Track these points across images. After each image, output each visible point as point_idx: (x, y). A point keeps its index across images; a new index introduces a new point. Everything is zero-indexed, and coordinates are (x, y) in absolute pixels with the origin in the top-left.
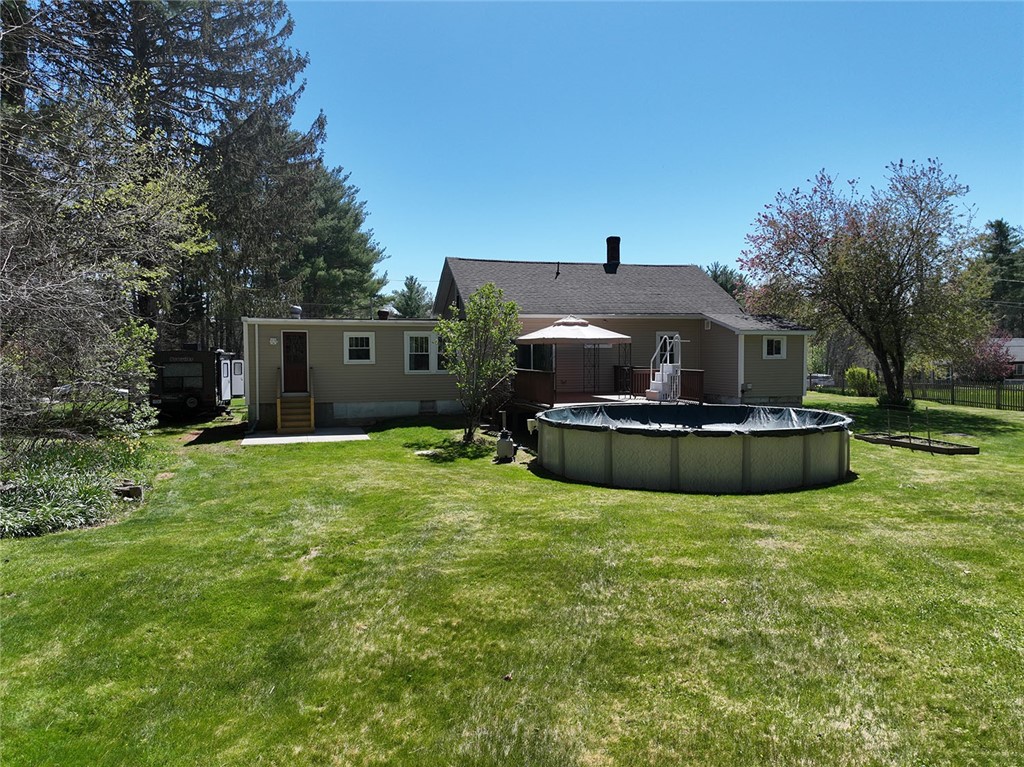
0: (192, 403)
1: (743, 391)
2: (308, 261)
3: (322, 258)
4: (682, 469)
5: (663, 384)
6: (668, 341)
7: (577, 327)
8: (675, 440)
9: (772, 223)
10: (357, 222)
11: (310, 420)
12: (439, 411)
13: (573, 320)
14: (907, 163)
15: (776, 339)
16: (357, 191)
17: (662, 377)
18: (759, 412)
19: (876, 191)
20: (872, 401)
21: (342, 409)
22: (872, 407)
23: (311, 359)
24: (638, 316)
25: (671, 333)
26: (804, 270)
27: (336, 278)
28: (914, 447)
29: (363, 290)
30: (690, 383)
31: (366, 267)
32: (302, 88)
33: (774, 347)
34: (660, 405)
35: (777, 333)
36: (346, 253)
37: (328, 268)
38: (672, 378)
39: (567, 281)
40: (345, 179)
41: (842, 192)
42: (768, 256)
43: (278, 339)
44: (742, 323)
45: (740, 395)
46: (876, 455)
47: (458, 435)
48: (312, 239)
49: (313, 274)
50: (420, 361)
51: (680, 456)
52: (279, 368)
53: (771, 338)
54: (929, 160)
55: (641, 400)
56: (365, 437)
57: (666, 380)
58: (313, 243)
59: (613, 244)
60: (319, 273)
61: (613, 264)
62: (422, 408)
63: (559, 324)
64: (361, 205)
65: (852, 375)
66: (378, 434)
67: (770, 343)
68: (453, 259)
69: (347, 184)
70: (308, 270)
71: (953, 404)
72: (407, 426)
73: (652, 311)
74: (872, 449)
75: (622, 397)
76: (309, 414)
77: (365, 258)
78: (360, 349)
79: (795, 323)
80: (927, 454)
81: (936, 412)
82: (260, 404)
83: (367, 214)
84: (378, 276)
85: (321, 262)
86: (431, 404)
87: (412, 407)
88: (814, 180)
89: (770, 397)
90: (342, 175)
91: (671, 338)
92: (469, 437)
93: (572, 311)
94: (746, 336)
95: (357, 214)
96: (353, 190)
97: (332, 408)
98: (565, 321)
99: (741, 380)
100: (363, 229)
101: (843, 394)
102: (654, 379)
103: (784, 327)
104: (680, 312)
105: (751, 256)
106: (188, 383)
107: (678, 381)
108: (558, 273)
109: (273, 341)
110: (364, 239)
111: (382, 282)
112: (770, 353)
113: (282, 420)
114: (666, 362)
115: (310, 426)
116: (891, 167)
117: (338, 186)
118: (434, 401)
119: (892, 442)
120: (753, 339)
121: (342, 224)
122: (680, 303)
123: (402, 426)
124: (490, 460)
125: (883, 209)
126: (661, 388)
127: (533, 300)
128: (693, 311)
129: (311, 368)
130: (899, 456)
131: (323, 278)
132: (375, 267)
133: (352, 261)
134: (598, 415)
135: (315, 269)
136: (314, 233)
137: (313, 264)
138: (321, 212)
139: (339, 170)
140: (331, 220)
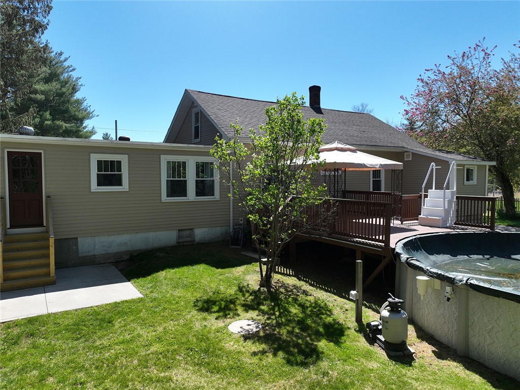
3: (48, 113)
10: (74, 90)
12: (198, 239)
16: (74, 70)
21: (89, 245)
24: (364, 147)
31: (81, 120)
36: (67, 111)
37: (53, 120)
40: (66, 60)
48: (40, 97)
49: (42, 122)
58: (41, 100)
59: (315, 92)
60: (46, 122)
62: (179, 237)
64: (77, 79)
69: (66, 64)
70: (37, 120)
77: (80, 116)
78: (110, 174)
83: (82, 85)
84: (89, 128)
85: (47, 115)
86: (188, 232)
87: (168, 237)
90: (62, 58)
95: (74, 85)
96: (71, 69)
97: (76, 244)
100: (78, 96)
110: (79, 102)
111: (92, 132)
115: (48, 274)
117: (60, 64)
118: (192, 229)
121: (64, 90)
129: (47, 197)
131: (50, 126)
132: (86, 123)
133: (71, 116)
135: (43, 119)
136: (42, 93)
137: (41, 116)
138: (47, 80)
139: (61, 54)
140: (54, 86)
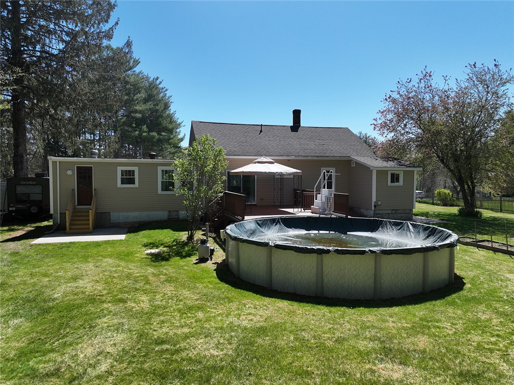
0: (34, 210)
1: (375, 206)
2: (138, 127)
3: (145, 126)
4: (326, 280)
5: (322, 203)
6: (326, 174)
7: (267, 164)
8: (319, 256)
9: (394, 101)
10: (166, 107)
11: (89, 224)
12: (181, 217)
13: (265, 160)
14: (478, 65)
15: (396, 173)
16: (167, 90)
17: (322, 198)
18: (386, 223)
19: (459, 81)
20: (455, 210)
21: (116, 216)
22: (455, 215)
23: (96, 183)
24: (310, 158)
25: (328, 169)
26: (413, 131)
27: (153, 137)
28: (495, 250)
29: (170, 144)
30: (340, 203)
31: (171, 131)
32: (117, 23)
33: (395, 178)
34: (319, 218)
35: (398, 169)
36: (160, 124)
37: (149, 131)
38: (328, 199)
39: (266, 135)
40: (160, 83)
41: (438, 83)
42: (391, 121)
43: (73, 171)
44: (375, 163)
45: (373, 208)
46: (469, 256)
47: (184, 236)
48: (139, 115)
49: (140, 135)
50: (168, 185)
51: (324, 269)
52: (73, 190)
53: (393, 172)
54: (495, 60)
55: (307, 213)
56: (122, 237)
57: (324, 200)
58: (139, 117)
59: (297, 114)
60: (144, 134)
61: (296, 126)
62: (169, 216)
63: (255, 163)
64: (169, 98)
65: (439, 194)
66: (132, 235)
67: (393, 175)
68: (196, 122)
69: (161, 86)
70: (137, 133)
71: (501, 212)
72: (154, 229)
73: (318, 155)
74: (465, 251)
75: (296, 210)
76: (89, 220)
77: (170, 127)
78: (128, 178)
79: (408, 163)
80: (507, 257)
81: (495, 219)
82: (60, 213)
83: (171, 102)
85: (145, 128)
86: (176, 213)
87: (163, 215)
88: (420, 74)
89: (392, 210)
90: (158, 82)
91: (328, 172)
92: (190, 238)
93: (267, 154)
94: (377, 171)
95: (166, 103)
96: (164, 90)
97: (110, 216)
98: (259, 160)
99: (374, 199)
100: (170, 111)
101: (433, 204)
102: (316, 199)
103: (402, 165)
104: (336, 155)
105: (379, 122)
106: (33, 198)
107: (332, 201)
108: (261, 131)
109: (69, 172)
110: (170, 116)
112: (392, 181)
113: (70, 225)
114: (324, 188)
116: (469, 67)
117: (156, 86)
118: (177, 211)
119: (477, 245)
120: (381, 173)
121: (157, 108)
122: (336, 150)
123: (150, 229)
124: (194, 259)
125: (462, 93)
126: (320, 205)
127: (242, 147)
128: (344, 155)
129: (95, 190)
130: (488, 258)
131: (146, 137)
133: (163, 128)
134: (276, 225)
135: (141, 131)
136: (140, 112)
137: (141, 129)
138: (146, 101)
139: (157, 79)
140: (149, 105)
